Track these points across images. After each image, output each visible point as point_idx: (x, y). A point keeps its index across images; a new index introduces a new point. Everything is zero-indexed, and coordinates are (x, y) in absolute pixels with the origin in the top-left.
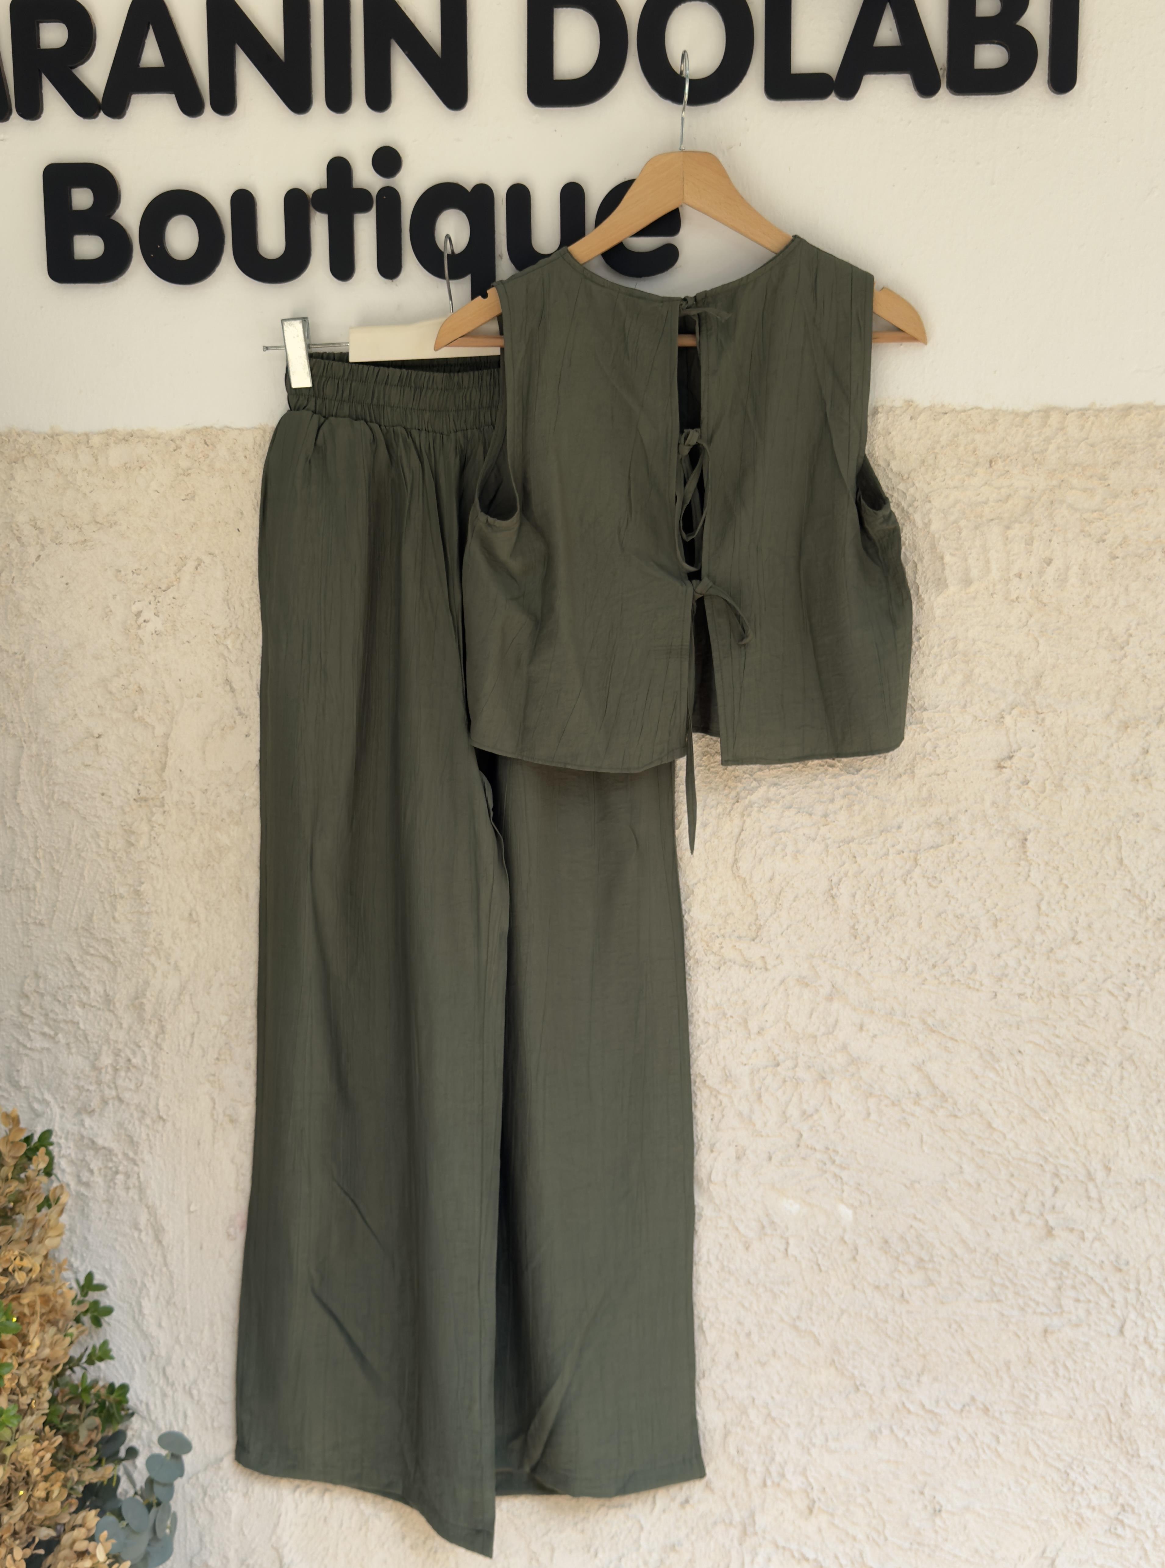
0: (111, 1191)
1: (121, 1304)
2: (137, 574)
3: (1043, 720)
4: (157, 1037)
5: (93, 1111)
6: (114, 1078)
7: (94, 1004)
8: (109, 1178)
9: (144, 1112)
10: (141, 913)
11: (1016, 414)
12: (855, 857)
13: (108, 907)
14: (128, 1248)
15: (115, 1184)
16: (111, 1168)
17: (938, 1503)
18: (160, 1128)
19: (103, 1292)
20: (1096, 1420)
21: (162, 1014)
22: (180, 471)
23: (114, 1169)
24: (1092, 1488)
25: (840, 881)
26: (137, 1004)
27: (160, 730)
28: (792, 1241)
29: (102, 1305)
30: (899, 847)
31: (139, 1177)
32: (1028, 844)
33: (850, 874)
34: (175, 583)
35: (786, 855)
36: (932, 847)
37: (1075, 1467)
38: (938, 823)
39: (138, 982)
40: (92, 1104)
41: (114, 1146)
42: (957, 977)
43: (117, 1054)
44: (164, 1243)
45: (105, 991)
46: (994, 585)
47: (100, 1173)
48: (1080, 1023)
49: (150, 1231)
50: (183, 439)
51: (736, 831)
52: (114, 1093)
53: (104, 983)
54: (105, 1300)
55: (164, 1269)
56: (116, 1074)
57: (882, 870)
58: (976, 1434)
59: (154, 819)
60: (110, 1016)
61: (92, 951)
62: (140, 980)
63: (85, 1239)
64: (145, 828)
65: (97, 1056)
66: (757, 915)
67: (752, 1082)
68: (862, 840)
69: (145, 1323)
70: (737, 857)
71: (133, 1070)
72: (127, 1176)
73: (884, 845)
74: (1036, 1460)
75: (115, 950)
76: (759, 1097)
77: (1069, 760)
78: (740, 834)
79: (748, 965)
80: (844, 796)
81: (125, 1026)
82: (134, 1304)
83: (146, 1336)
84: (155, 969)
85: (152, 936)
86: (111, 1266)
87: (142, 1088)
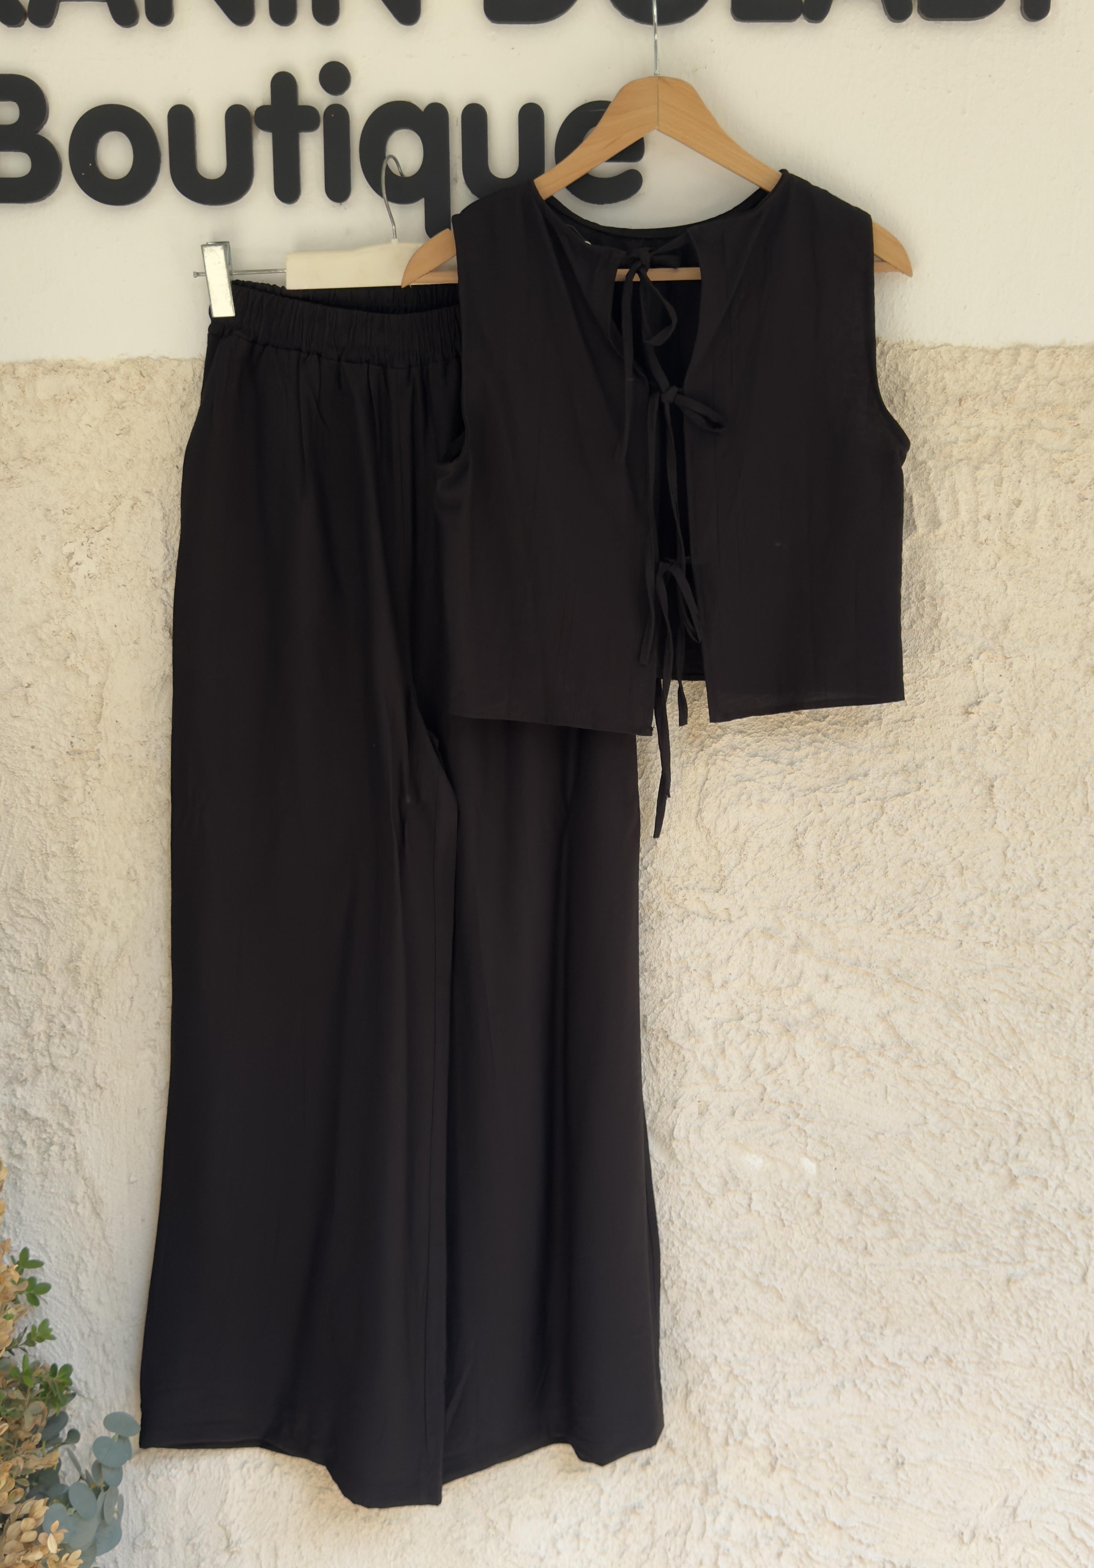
0: (45, 1163)
1: (57, 1280)
2: (69, 514)
3: (1011, 664)
4: (93, 1001)
5: (26, 1080)
6: (48, 1046)
7: (26, 967)
8: (42, 1150)
9: (80, 1080)
10: (75, 872)
11: (985, 351)
12: (821, 806)
13: (39, 866)
14: (63, 1222)
15: (49, 1155)
16: (45, 1139)
17: (902, 1456)
18: (97, 1097)
19: (38, 1269)
20: (1058, 1368)
21: (98, 977)
22: (114, 404)
23: (48, 1141)
24: (1053, 1435)
25: (805, 830)
26: (71, 967)
27: (94, 679)
28: (754, 1196)
29: (38, 1282)
30: (865, 796)
31: (75, 1148)
32: (995, 790)
33: (815, 824)
34: (110, 523)
35: (752, 804)
36: (898, 795)
37: (1036, 1416)
38: (904, 769)
39: (73, 945)
40: (24, 1073)
41: (47, 1116)
42: (922, 927)
43: (50, 1020)
44: (103, 1216)
45: (37, 954)
46: (963, 527)
47: (33, 1144)
48: (1045, 970)
49: (88, 1205)
50: (117, 369)
51: (700, 779)
52: (48, 1061)
53: (36, 945)
54: (41, 1276)
55: (103, 1243)
56: (49, 1041)
57: (848, 818)
58: (939, 1386)
59: (88, 773)
60: (42, 981)
61: (23, 913)
62: (75, 943)
63: (19, 1213)
64: (79, 782)
65: (29, 1023)
66: (721, 865)
67: (716, 1036)
68: (828, 788)
69: (83, 1299)
70: (701, 807)
71: (68, 1037)
72: (63, 1147)
73: (851, 794)
74: (999, 1410)
75: (47, 911)
76: (723, 1051)
77: (1036, 705)
78: (704, 784)
79: (712, 917)
80: (810, 744)
81: (58, 990)
82: (70, 1279)
83: (84, 1312)
84: (90, 930)
85: (87, 896)
86: (45, 1240)
87: (77, 1055)
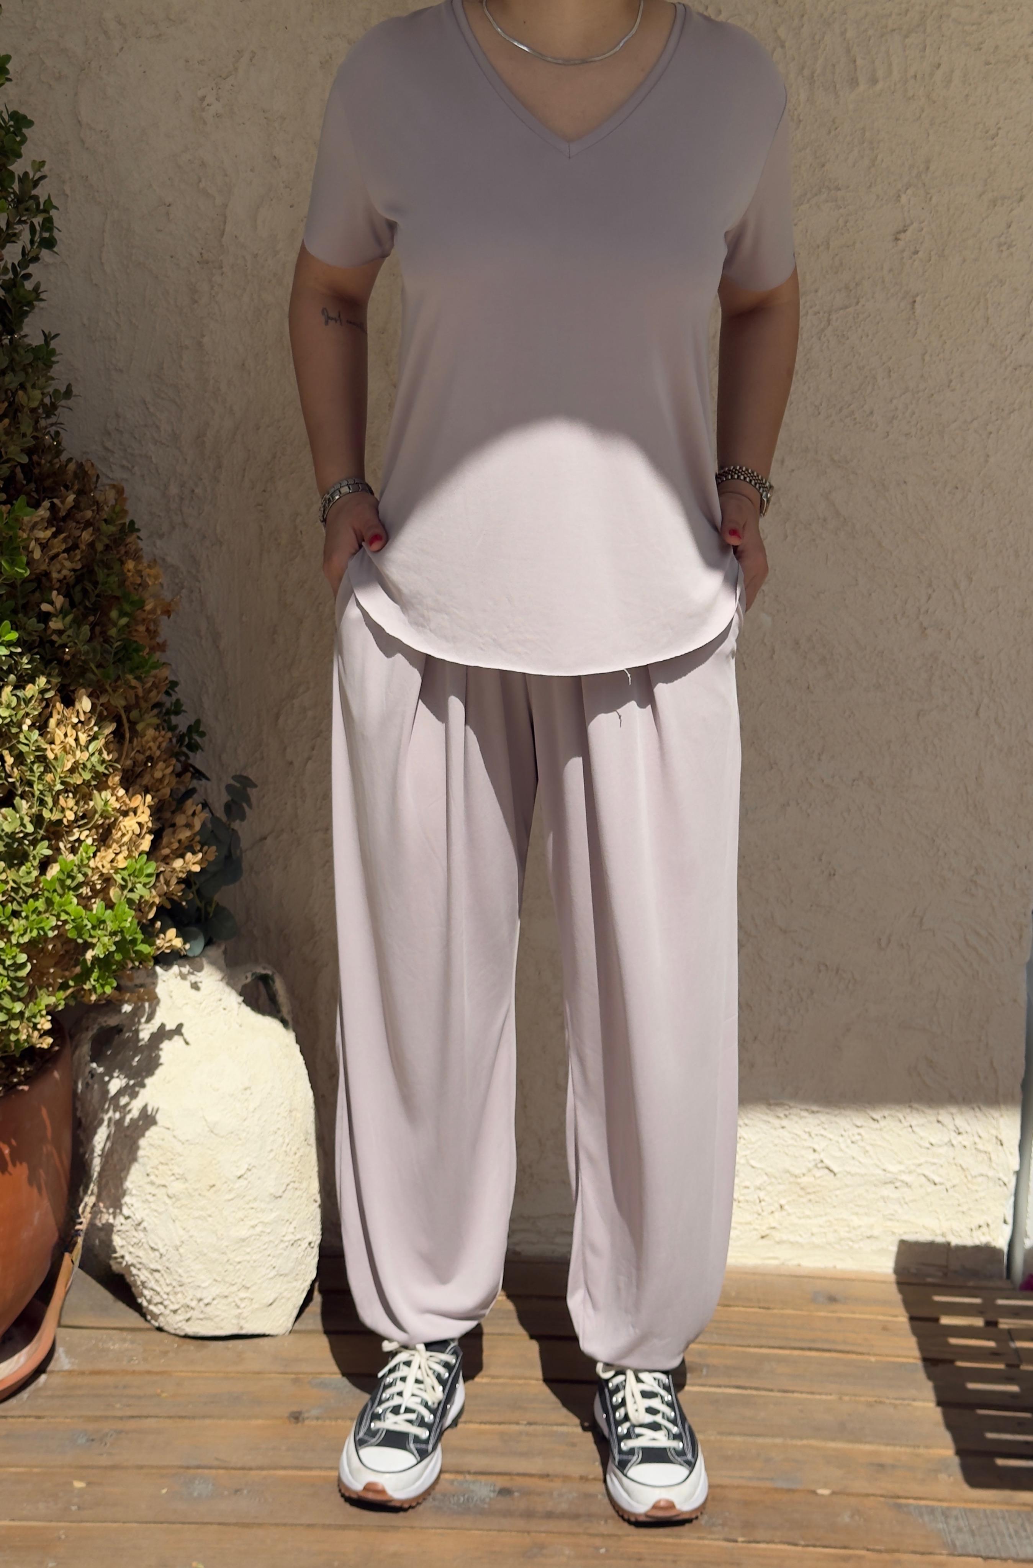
2: (202, 64)
3: (931, 199)
4: (215, 471)
6: (181, 506)
7: (164, 441)
8: (175, 590)
9: (204, 536)
10: (202, 362)
13: (175, 357)
14: (191, 651)
16: (177, 583)
18: (218, 549)
20: (956, 791)
21: (219, 450)
23: (180, 584)
26: (199, 442)
27: (220, 200)
31: (200, 591)
32: (917, 305)
34: (233, 73)
36: (842, 308)
38: (847, 287)
40: (162, 527)
41: (180, 564)
42: (858, 420)
43: (182, 485)
44: (221, 648)
45: (173, 430)
49: (209, 638)
52: (180, 519)
53: (172, 423)
55: (221, 670)
56: (182, 502)
59: (213, 279)
60: (177, 452)
61: (162, 395)
62: (202, 422)
64: (206, 287)
65: (166, 487)
71: (196, 499)
72: (191, 591)
75: (181, 395)
81: (189, 461)
84: (214, 411)
85: (211, 383)
87: (203, 514)
